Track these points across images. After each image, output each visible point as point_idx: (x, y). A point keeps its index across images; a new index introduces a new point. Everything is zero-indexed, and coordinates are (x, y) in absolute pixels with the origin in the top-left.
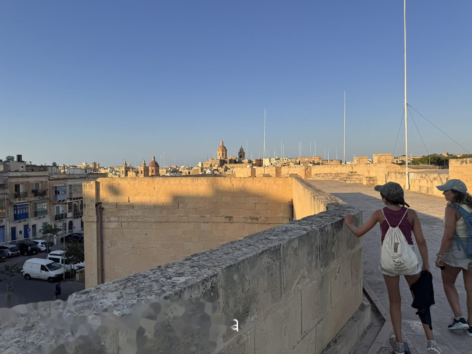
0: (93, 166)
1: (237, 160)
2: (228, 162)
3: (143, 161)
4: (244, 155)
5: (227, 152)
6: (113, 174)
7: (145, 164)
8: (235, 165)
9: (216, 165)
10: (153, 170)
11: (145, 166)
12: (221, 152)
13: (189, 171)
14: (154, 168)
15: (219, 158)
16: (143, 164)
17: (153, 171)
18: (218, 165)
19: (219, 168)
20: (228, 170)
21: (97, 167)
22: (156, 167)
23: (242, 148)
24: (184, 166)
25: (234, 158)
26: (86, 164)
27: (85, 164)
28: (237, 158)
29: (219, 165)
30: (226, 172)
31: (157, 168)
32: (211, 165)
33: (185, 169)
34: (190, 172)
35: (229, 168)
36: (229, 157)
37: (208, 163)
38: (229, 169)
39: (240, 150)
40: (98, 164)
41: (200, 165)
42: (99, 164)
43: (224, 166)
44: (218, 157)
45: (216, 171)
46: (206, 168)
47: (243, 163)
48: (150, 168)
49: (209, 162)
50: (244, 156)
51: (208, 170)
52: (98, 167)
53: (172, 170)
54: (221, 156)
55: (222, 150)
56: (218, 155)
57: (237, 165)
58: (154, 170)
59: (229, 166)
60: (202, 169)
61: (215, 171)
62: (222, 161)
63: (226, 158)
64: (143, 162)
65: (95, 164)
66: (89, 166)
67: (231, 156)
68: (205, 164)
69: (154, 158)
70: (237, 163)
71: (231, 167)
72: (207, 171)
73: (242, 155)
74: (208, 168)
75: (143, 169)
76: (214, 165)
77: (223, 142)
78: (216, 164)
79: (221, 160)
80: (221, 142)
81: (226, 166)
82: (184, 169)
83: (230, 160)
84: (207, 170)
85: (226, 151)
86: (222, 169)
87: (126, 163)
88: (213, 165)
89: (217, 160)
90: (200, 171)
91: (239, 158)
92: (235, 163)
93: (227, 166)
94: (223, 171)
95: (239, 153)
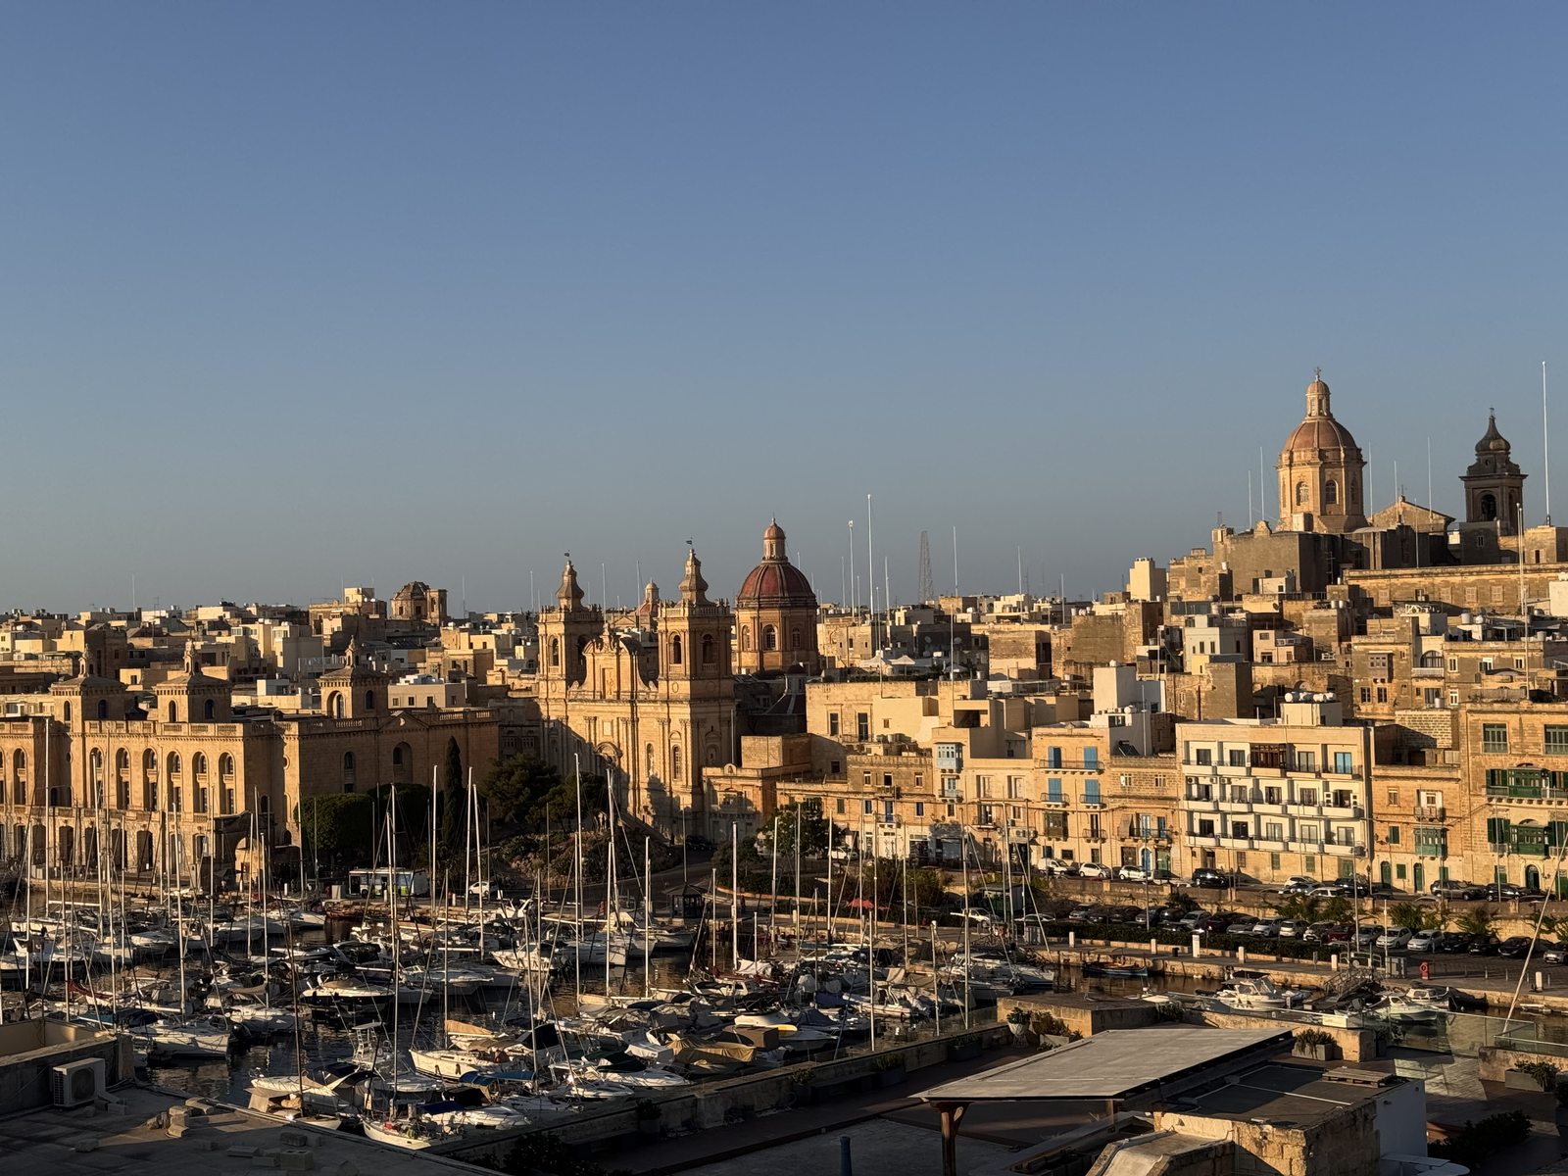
0: (408, 607)
1: (1454, 539)
2: (1376, 549)
3: (685, 565)
4: (1520, 488)
5: (1368, 473)
6: (513, 665)
7: (700, 586)
8: (1438, 580)
9: (1273, 585)
10: (770, 629)
11: (702, 602)
12: (1310, 475)
13: (1040, 635)
14: (773, 616)
15: (1298, 525)
16: (686, 583)
17: (766, 642)
18: (1282, 581)
19: (1291, 608)
20: (1372, 624)
21: (434, 616)
22: (794, 606)
23: (1493, 434)
24: (1020, 598)
25: (1424, 522)
26: (366, 593)
27: (359, 598)
28: (1449, 520)
29: (1290, 581)
30: (1355, 639)
31: (802, 613)
32: (1226, 581)
33: (1024, 615)
34: (1054, 642)
35: (1383, 601)
36: (1383, 515)
37: (1203, 563)
38: (1386, 613)
39: (1482, 448)
40: (435, 595)
41: (1140, 585)
42: (443, 593)
43: (1337, 591)
44: (1285, 512)
45: (1272, 633)
46: (1180, 608)
47: (1513, 557)
48: (745, 617)
49: (1212, 563)
50: (1515, 496)
51: (1201, 620)
52: (435, 614)
53: (915, 627)
54: (1312, 504)
55: (1322, 454)
56: (1287, 495)
57: (1457, 579)
58: (776, 632)
59: (1377, 584)
60: (1151, 614)
61: (1256, 633)
62: (1324, 545)
63: (1357, 518)
64: (689, 569)
65: (418, 592)
66: (382, 607)
67: (1399, 506)
68: (1181, 573)
69: (780, 536)
70: (1456, 562)
71: (1397, 595)
72: (1188, 632)
73: (1496, 492)
74: (1201, 607)
75: (685, 625)
76: (1256, 582)
77: (1325, 392)
78: (1269, 574)
79: (1309, 542)
80: (1312, 395)
81: (1355, 591)
82: (1015, 620)
83: (1387, 536)
84: (1190, 623)
85: (1355, 459)
86: (1323, 613)
87: (574, 584)
88: (1238, 585)
89: (1277, 543)
90: (1135, 632)
91: (1473, 517)
92: (1435, 564)
93: (1362, 584)
94: (1334, 632)
95: (1473, 476)
